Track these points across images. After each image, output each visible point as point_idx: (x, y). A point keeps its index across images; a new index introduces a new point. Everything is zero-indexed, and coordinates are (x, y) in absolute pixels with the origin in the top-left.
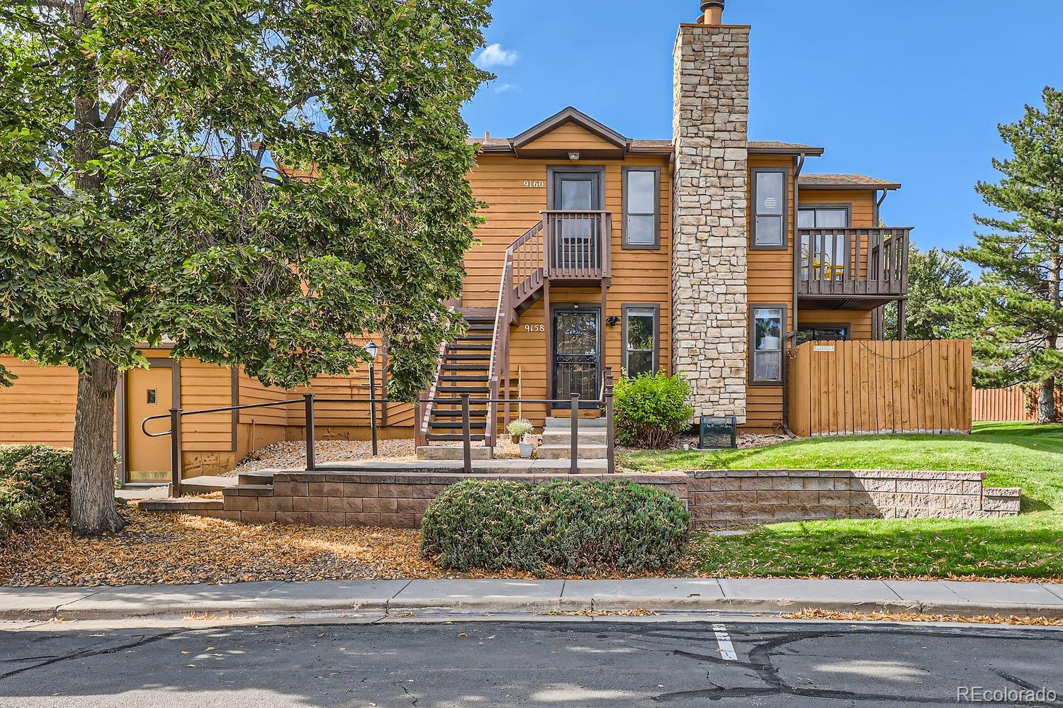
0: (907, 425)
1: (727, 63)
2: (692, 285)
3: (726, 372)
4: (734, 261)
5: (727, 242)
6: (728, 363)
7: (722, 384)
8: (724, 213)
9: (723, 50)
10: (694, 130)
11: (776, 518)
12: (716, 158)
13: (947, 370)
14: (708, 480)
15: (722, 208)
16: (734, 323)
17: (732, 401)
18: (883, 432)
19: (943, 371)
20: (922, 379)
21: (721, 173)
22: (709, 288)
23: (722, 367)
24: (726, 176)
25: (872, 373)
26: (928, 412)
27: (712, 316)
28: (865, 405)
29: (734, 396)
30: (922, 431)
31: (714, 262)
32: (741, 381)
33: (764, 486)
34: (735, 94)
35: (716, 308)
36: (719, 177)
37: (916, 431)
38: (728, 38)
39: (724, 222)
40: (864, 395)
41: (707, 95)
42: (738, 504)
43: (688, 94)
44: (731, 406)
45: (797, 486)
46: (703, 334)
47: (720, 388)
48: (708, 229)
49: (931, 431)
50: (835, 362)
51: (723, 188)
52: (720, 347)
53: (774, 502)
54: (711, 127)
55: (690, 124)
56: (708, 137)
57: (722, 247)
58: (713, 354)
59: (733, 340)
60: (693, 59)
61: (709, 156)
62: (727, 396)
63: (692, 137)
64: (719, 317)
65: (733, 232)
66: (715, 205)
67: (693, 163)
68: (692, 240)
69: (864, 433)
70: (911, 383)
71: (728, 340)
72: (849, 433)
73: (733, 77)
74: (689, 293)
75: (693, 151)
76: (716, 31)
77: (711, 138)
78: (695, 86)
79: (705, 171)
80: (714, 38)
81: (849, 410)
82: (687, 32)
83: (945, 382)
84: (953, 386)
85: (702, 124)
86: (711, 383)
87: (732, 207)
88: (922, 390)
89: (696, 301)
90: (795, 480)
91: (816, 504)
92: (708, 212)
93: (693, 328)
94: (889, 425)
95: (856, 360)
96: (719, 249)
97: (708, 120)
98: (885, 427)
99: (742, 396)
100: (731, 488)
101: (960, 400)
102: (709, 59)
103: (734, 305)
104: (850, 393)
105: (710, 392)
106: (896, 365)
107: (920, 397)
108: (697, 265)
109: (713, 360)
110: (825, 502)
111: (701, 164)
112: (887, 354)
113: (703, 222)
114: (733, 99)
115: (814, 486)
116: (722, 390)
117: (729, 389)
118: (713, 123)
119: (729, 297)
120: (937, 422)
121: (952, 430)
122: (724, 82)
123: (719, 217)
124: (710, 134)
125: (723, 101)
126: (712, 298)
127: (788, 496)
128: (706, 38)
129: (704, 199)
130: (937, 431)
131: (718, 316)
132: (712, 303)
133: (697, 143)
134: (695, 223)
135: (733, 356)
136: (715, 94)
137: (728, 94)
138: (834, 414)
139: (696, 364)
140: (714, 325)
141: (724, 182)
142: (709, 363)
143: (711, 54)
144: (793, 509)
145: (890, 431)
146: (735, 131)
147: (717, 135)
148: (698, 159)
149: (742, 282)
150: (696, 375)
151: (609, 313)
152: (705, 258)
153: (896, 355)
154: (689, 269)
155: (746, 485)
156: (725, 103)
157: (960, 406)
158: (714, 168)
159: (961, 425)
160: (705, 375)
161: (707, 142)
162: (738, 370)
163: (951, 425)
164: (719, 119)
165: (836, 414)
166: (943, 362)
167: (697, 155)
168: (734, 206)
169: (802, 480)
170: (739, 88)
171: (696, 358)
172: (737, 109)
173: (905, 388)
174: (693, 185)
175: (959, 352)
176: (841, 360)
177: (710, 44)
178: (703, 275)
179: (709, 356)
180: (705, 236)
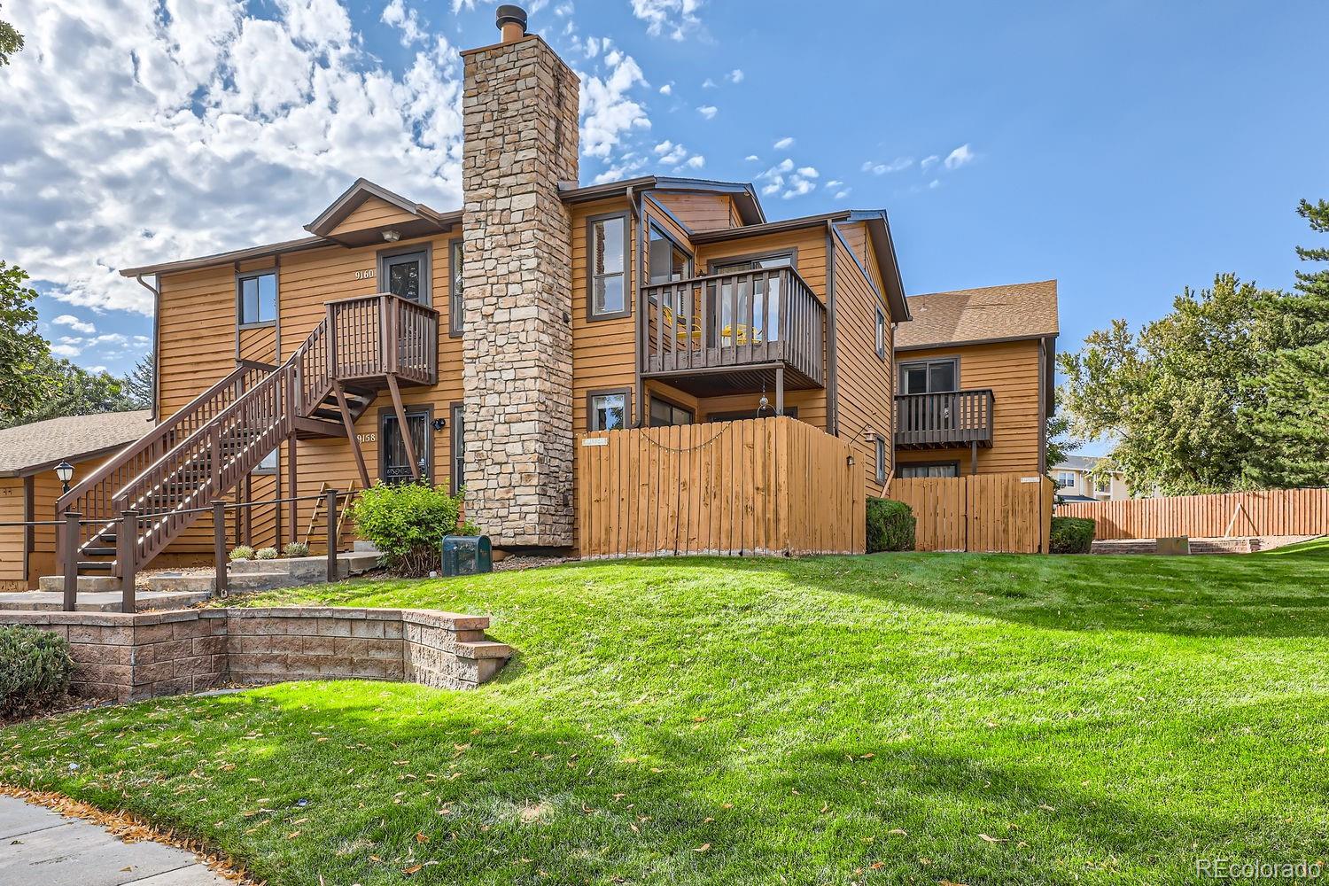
0: (694, 544)
1: (512, 88)
2: (478, 373)
3: (516, 476)
4: (523, 337)
5: (517, 313)
6: (518, 467)
7: (511, 495)
8: (512, 278)
9: (509, 73)
10: (477, 180)
11: (322, 674)
12: (503, 211)
13: (753, 462)
14: (253, 621)
15: (510, 272)
16: (524, 416)
17: (523, 515)
18: (663, 553)
19: (748, 464)
20: (719, 476)
21: (508, 228)
22: (496, 375)
23: (511, 473)
24: (514, 231)
25: (654, 471)
26: (725, 525)
27: (499, 410)
28: (643, 517)
29: (525, 509)
30: (714, 552)
31: (501, 341)
32: (532, 491)
33: (309, 630)
34: (521, 127)
35: (505, 399)
36: (506, 234)
37: (706, 552)
38: (513, 57)
39: (514, 289)
40: (643, 503)
41: (491, 134)
42: (283, 653)
43: (471, 137)
44: (521, 522)
45: (342, 631)
46: (490, 433)
47: (509, 499)
48: (494, 300)
49: (727, 552)
50: (609, 459)
51: (510, 246)
52: (509, 448)
53: (320, 652)
54: (496, 172)
55: (473, 173)
56: (493, 186)
57: (510, 321)
58: (501, 457)
59: (523, 438)
60: (475, 92)
61: (495, 210)
62: (517, 509)
63: (476, 190)
64: (508, 410)
65: (522, 301)
66: (502, 270)
67: (478, 221)
68: (478, 317)
69: (640, 555)
70: (704, 484)
71: (517, 438)
72: (621, 555)
73: (519, 105)
74: (474, 383)
75: (477, 207)
76: (499, 52)
77: (496, 187)
78: (478, 126)
79: (490, 229)
80: (499, 62)
81: (624, 525)
82: (469, 62)
83: (750, 480)
84: (761, 487)
85: (486, 171)
86: (500, 493)
87: (521, 269)
88: (718, 492)
89: (482, 392)
90: (341, 624)
91: (365, 657)
92: (494, 280)
93: (479, 426)
94: (671, 545)
95: (635, 455)
96: (507, 324)
97: (492, 165)
98: (665, 547)
99: (533, 509)
100: (277, 632)
101: (772, 507)
102: (493, 89)
103: (524, 393)
104: (626, 500)
105: (498, 505)
106: (685, 458)
107: (715, 503)
108: (484, 346)
109: (500, 464)
110: (375, 654)
111: (486, 221)
112: (674, 445)
113: (488, 294)
114: (519, 133)
115: (362, 632)
116: (512, 502)
117: (521, 500)
118: (498, 167)
119: (518, 384)
120: (736, 539)
121: (758, 550)
122: (509, 114)
123: (507, 284)
124: (494, 182)
125: (508, 139)
126: (500, 387)
127: (335, 645)
128: (490, 63)
129: (490, 264)
130: (735, 553)
131: (507, 408)
132: (500, 393)
133: (481, 196)
134: (480, 295)
135: (524, 458)
136: (500, 131)
137: (513, 128)
138: (606, 530)
139: (483, 470)
140: (502, 420)
141: (512, 239)
142: (497, 469)
143: (495, 82)
144: (339, 663)
145: (671, 553)
146: (522, 172)
147: (504, 181)
148: (482, 216)
149: (531, 363)
150: (483, 484)
151: (437, 416)
152: (491, 338)
153: (685, 446)
154: (473, 354)
155: (292, 629)
156: (511, 140)
157: (770, 515)
158: (500, 223)
159: (772, 543)
160: (493, 484)
161: (491, 191)
162: (529, 476)
163: (757, 543)
164: (506, 160)
165: (608, 530)
166: (748, 452)
167: (481, 211)
168: (523, 267)
169: (348, 623)
170: (526, 117)
171: (483, 464)
172: (523, 144)
173: (695, 491)
174: (478, 249)
175: (769, 436)
176: (616, 456)
177: (494, 70)
178: (489, 359)
179: (496, 461)
180: (490, 310)
